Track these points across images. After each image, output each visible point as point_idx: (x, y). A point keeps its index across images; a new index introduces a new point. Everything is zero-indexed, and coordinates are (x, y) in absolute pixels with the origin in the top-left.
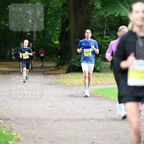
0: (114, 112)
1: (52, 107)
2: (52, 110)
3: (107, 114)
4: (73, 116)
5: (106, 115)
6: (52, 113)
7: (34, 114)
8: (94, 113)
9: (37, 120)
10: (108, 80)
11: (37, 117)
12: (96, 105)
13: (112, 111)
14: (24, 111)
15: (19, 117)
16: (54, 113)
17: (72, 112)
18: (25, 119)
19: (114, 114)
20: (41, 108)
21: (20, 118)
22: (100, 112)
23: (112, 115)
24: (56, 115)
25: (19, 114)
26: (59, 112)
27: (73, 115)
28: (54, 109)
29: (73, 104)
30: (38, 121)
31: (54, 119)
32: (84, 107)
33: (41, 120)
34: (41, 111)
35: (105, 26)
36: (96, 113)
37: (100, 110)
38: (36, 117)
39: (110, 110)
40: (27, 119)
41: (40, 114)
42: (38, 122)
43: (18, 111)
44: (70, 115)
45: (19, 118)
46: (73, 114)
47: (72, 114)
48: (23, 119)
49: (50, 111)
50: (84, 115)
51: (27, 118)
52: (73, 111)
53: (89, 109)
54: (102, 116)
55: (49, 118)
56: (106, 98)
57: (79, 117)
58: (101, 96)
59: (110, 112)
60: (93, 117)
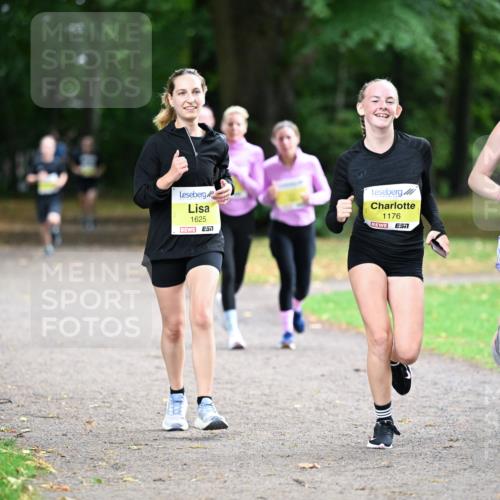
1: (158, 357)
2: (158, 368)
3: (347, 382)
4: (231, 389)
5: (344, 384)
6: (157, 380)
7: (94, 381)
8: (302, 380)
9: (104, 402)
11: (104, 393)
12: (310, 353)
14: (60, 371)
15: (41, 392)
17: (227, 377)
18: (63, 399)
20: (119, 362)
21: (46, 397)
22: (323, 375)
23: (364, 384)
25: (42, 381)
27: (229, 386)
30: (109, 407)
32: (268, 359)
33: (119, 401)
34: (118, 373)
35: (344, 75)
36: (310, 379)
37: (325, 370)
38: (101, 394)
39: (357, 370)
40: (72, 398)
41: (117, 380)
42: (108, 410)
43: (40, 372)
44: (219, 386)
45: (42, 396)
46: (232, 383)
47: (227, 383)
48: (59, 400)
49: (149, 373)
50: (270, 387)
51: (71, 395)
52: (230, 373)
53: (287, 366)
54: (331, 390)
55: (148, 395)
56: (344, 326)
57: (251, 392)
58: (328, 321)
59: (360, 376)
60: (299, 394)
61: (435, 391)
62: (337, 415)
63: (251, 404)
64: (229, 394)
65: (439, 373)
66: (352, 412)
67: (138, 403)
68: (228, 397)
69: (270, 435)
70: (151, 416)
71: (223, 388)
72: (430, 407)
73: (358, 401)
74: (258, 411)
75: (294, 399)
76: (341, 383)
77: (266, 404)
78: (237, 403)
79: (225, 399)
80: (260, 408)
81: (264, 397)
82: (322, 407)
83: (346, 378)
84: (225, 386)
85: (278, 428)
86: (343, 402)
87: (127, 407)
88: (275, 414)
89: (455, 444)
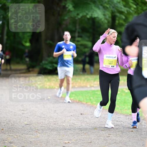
0: (86, 115)
1: (23, 110)
2: (23, 113)
3: (79, 118)
6: (22, 117)
7: (4, 117)
8: (65, 117)
9: (7, 124)
10: (80, 83)
11: (7, 121)
12: (68, 109)
13: (84, 114)
16: (25, 117)
19: (86, 118)
20: (11, 112)
22: (72, 116)
23: (84, 118)
24: (26, 118)
26: (30, 116)
27: (44, 119)
28: (25, 113)
29: (44, 107)
31: (25, 123)
32: (55, 111)
33: (12, 123)
34: (11, 115)
35: (78, 27)
36: (68, 117)
37: (72, 114)
39: (82, 114)
41: (11, 117)
42: (8, 126)
44: (41, 119)
49: (20, 115)
50: (56, 119)
52: (44, 115)
53: (61, 113)
54: (74, 120)
55: (20, 121)
56: (78, 101)
57: (50, 121)
58: (73, 99)
59: (82, 116)
60: (64, 121)
61: (104, 120)
62: (76, 127)
63: (50, 124)
64: (44, 121)
65: (105, 115)
66: (80, 126)
67: (17, 124)
68: (43, 122)
69: (56, 133)
70: (21, 128)
71: (42, 119)
72: (103, 125)
73: (82, 123)
74: (52, 126)
75: (63, 123)
76: (77, 118)
77: (55, 124)
78: (46, 124)
79: (43, 123)
80: (53, 125)
81: (54, 122)
82: (71, 125)
83: (78, 116)
84: (43, 119)
85: (58, 131)
86: (78, 124)
87: (14, 125)
88: (57, 127)
89: (110, 136)
